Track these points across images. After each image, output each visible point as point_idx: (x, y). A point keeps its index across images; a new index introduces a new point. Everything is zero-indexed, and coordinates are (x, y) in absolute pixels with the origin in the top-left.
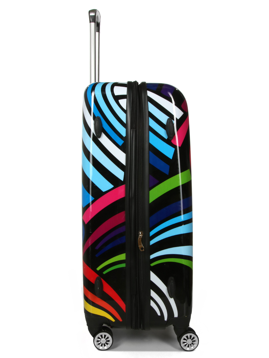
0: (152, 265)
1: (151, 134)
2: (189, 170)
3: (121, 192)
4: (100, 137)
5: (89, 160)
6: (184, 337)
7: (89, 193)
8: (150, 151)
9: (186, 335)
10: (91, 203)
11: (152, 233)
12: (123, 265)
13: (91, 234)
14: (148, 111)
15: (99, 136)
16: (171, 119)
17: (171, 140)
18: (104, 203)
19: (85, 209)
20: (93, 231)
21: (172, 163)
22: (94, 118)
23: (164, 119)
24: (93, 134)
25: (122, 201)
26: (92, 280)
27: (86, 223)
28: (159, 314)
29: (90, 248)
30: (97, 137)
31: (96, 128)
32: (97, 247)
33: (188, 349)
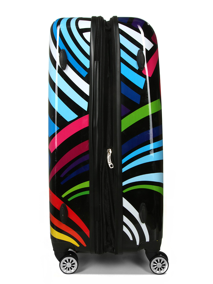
0: (124, 191)
1: (122, 65)
2: (159, 99)
3: (85, 121)
4: (65, 69)
5: (54, 91)
6: (154, 260)
7: (55, 123)
8: (122, 82)
9: (156, 259)
10: (56, 133)
11: (124, 161)
12: (87, 193)
13: (57, 162)
14: (119, 42)
15: (64, 67)
16: (141, 50)
17: (142, 71)
18: (68, 132)
19: (51, 138)
20: (58, 160)
21: (142, 92)
22: (60, 50)
23: (135, 50)
24: (59, 66)
25: (86, 130)
26: (58, 207)
27: (52, 152)
28: (131, 239)
29: (56, 176)
30: (62, 69)
31: (61, 60)
32: (62, 176)
33: (158, 272)
